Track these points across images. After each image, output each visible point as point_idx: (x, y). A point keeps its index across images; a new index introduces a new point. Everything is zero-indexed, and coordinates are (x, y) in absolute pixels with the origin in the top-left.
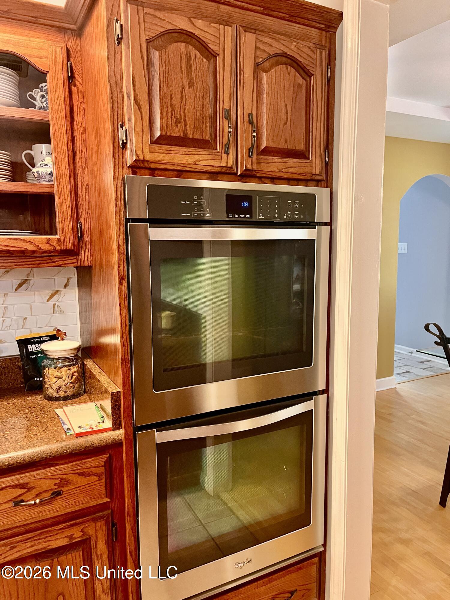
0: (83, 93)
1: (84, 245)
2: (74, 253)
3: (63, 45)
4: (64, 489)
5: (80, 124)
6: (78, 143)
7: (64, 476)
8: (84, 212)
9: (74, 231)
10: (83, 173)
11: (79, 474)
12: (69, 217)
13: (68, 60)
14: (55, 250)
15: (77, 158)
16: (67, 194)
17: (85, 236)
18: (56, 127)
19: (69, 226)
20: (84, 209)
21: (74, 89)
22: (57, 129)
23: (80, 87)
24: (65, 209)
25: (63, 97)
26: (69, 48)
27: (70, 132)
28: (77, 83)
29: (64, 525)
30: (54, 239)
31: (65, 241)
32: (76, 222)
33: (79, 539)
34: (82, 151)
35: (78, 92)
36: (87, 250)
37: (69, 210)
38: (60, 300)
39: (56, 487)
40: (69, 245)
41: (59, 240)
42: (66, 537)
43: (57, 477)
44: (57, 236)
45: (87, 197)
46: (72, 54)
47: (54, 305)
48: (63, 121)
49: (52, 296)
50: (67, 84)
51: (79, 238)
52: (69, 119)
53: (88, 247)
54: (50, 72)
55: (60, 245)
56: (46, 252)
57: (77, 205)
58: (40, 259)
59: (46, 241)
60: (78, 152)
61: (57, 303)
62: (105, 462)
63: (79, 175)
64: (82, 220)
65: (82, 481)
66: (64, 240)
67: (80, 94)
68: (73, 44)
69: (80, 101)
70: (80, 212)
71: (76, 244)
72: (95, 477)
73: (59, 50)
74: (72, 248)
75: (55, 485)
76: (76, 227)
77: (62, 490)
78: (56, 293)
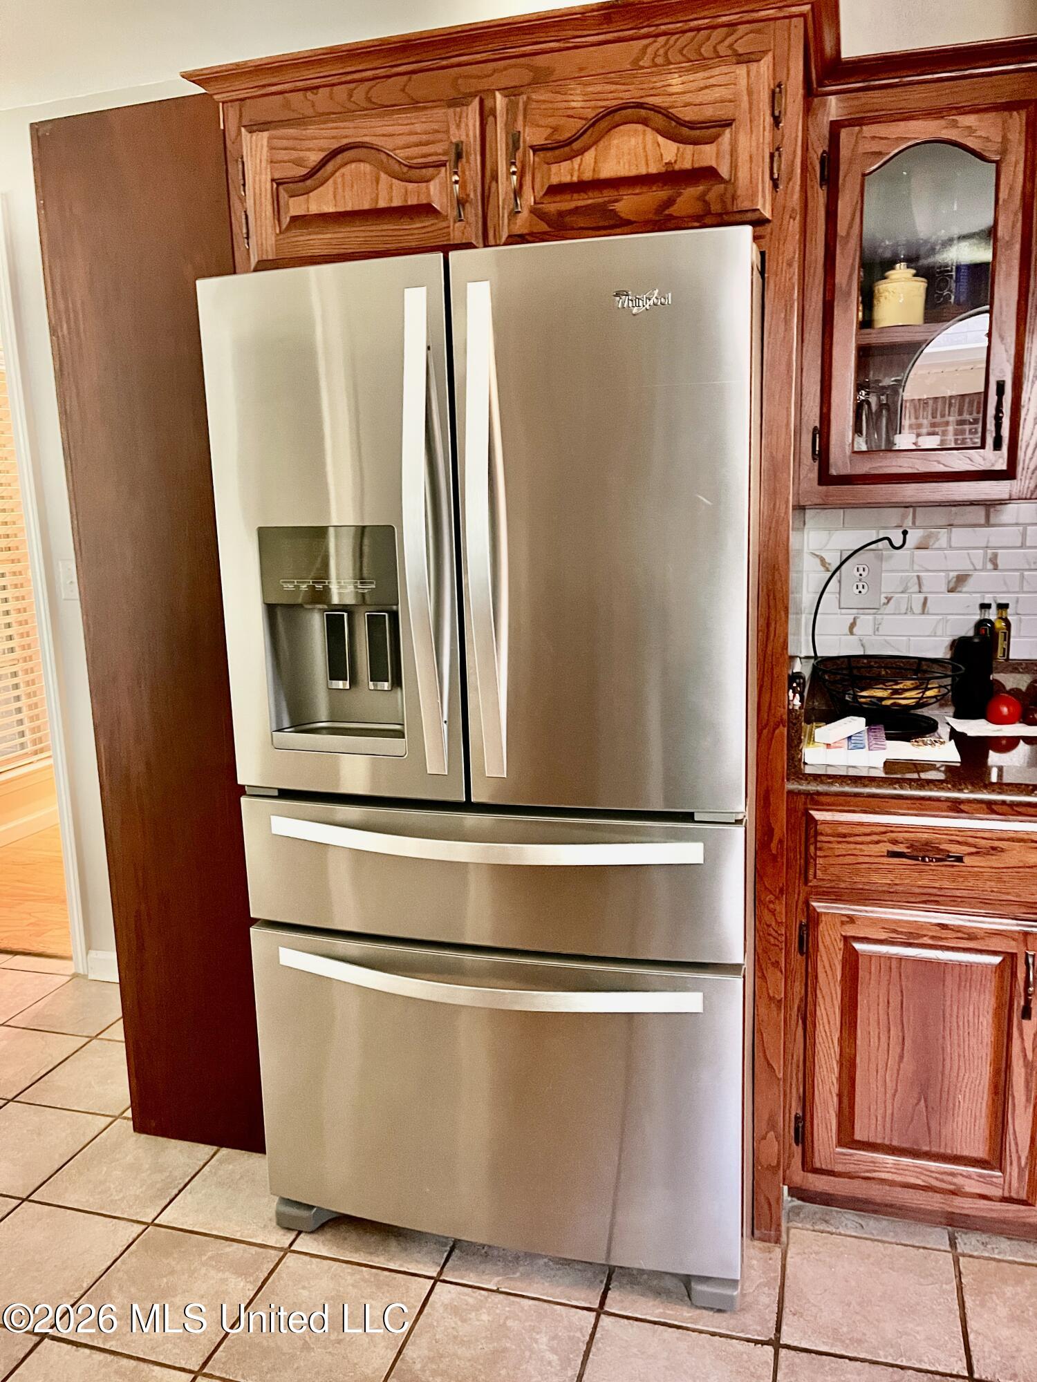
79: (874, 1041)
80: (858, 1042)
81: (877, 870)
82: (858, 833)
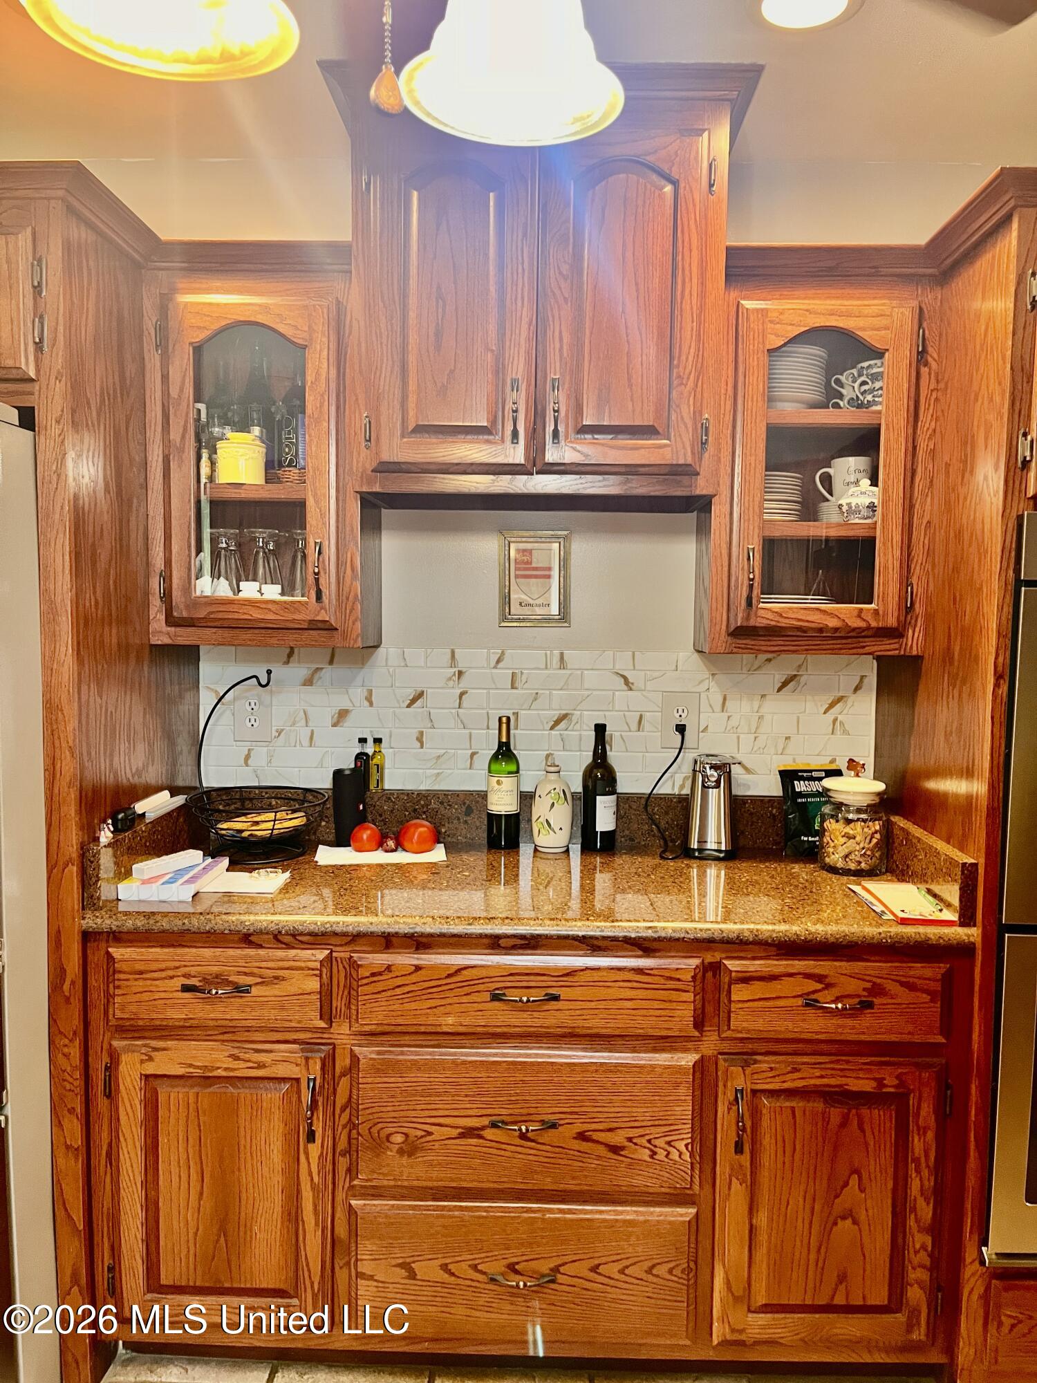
0: (937, 375)
1: (913, 621)
2: (895, 633)
3: (915, 304)
4: (876, 1001)
5: (927, 425)
6: (921, 454)
7: (878, 981)
8: (918, 568)
9: (902, 598)
10: (923, 504)
11: (902, 984)
12: (895, 576)
13: (920, 326)
14: (869, 628)
15: (917, 480)
16: (897, 538)
17: (917, 606)
18: (891, 434)
19: (893, 589)
20: (920, 562)
21: (924, 370)
22: (892, 438)
23: (934, 365)
24: (890, 562)
25: (906, 386)
26: (923, 306)
27: (910, 440)
28: (930, 359)
29: (873, 1059)
30: (868, 610)
31: (885, 614)
32: (904, 584)
33: (892, 1090)
34: (926, 468)
35: (930, 374)
36: (917, 629)
37: (897, 564)
38: (845, 712)
39: (865, 993)
40: (892, 621)
41: (876, 612)
42: (873, 1079)
43: (868, 978)
44: (873, 605)
45: (926, 542)
46: (927, 316)
47: (835, 720)
48: (903, 423)
49: (832, 706)
50: (914, 365)
51: (908, 609)
52: (911, 419)
53: (919, 624)
54: (891, 350)
55: (877, 620)
56: (854, 629)
57: (909, 555)
58: (844, 641)
59: (856, 613)
60: (919, 470)
61: (840, 718)
62: (943, 975)
63: (917, 506)
64: (914, 580)
65: (904, 996)
66: (884, 612)
67: (932, 376)
68: (931, 297)
69: (932, 387)
70: (913, 566)
71: (902, 618)
72: (924, 995)
73: (908, 313)
74: (895, 624)
75: (864, 989)
76: (904, 590)
77: (872, 1002)
78: (840, 699)
79: (175, 1179)
80: (161, 1183)
81: (173, 1006)
82: (154, 969)
